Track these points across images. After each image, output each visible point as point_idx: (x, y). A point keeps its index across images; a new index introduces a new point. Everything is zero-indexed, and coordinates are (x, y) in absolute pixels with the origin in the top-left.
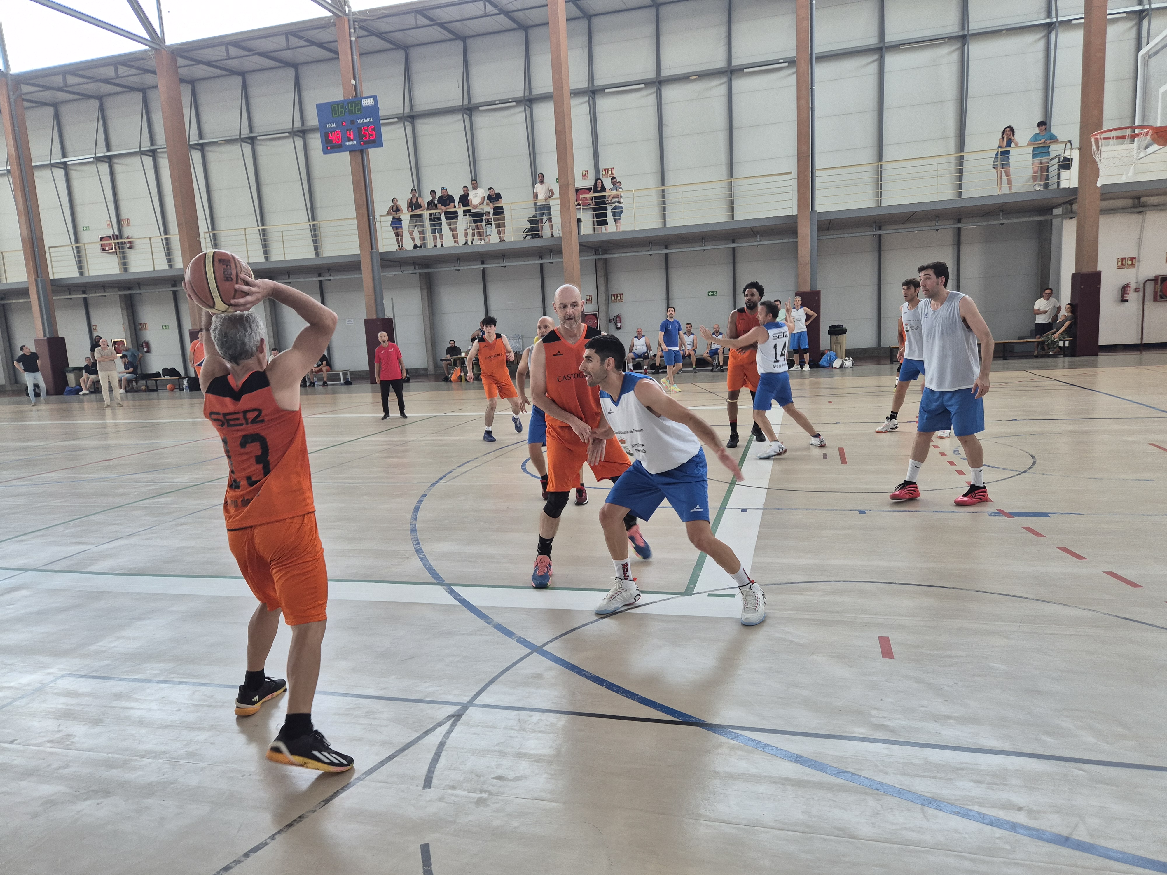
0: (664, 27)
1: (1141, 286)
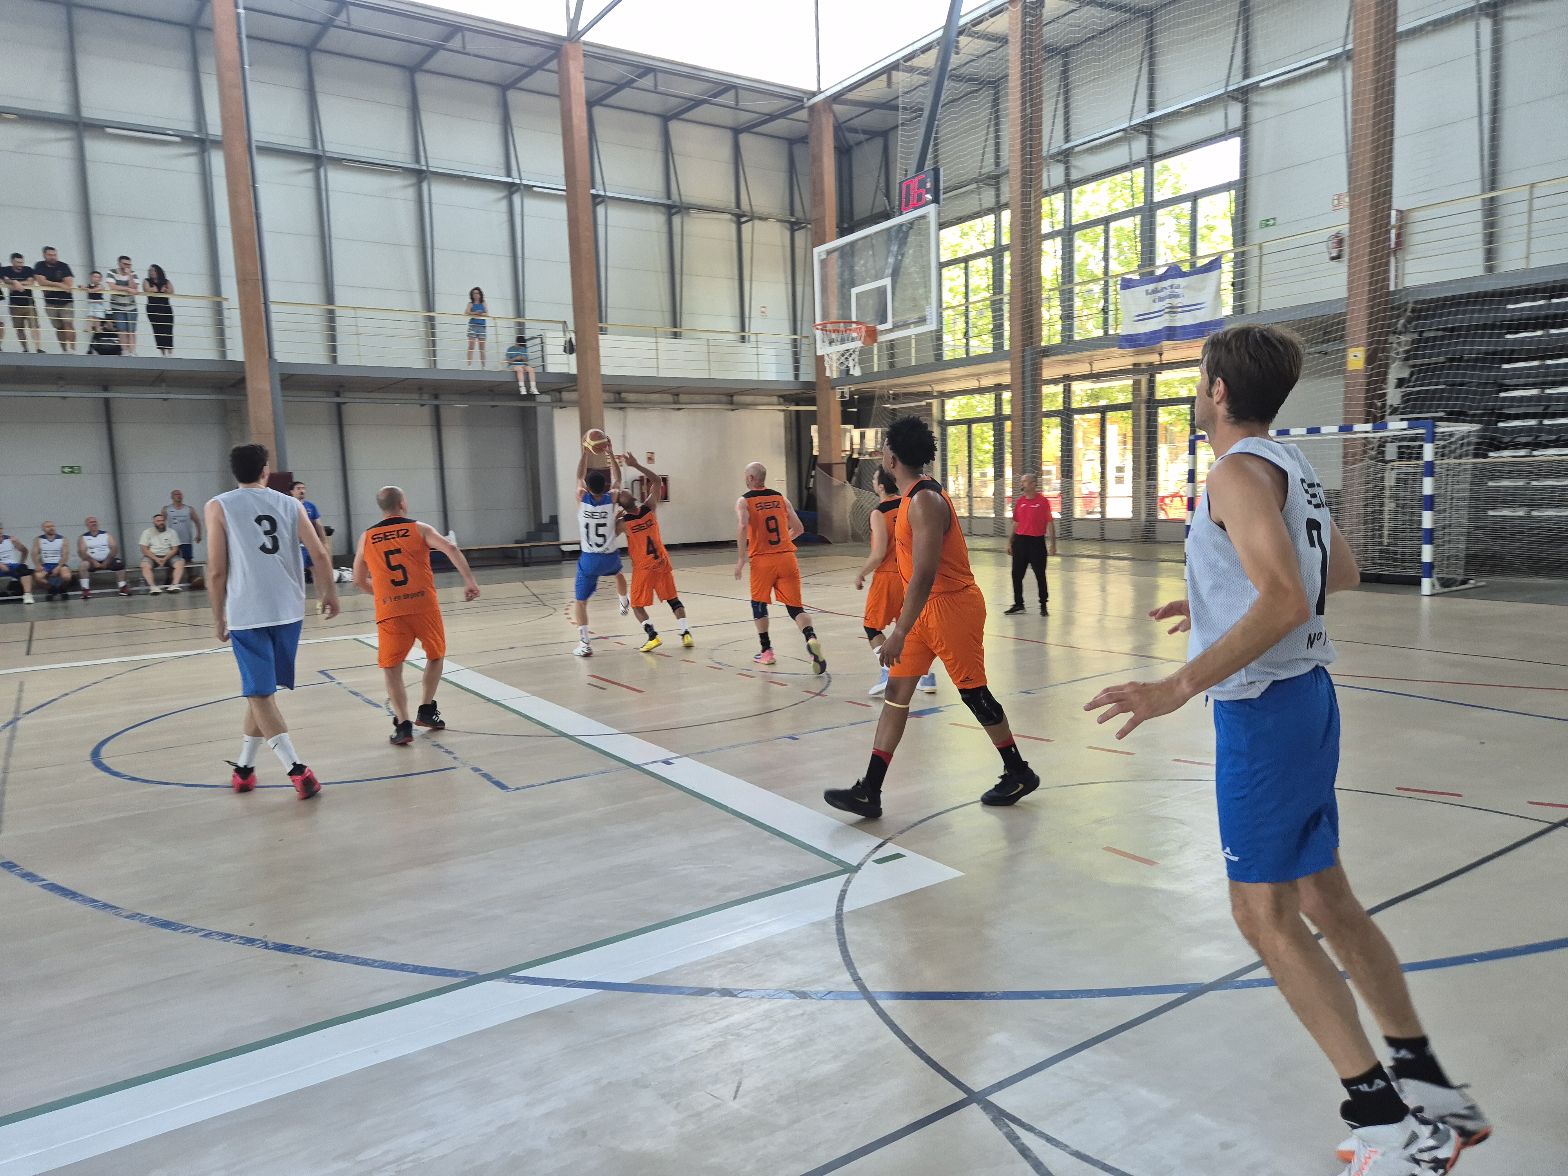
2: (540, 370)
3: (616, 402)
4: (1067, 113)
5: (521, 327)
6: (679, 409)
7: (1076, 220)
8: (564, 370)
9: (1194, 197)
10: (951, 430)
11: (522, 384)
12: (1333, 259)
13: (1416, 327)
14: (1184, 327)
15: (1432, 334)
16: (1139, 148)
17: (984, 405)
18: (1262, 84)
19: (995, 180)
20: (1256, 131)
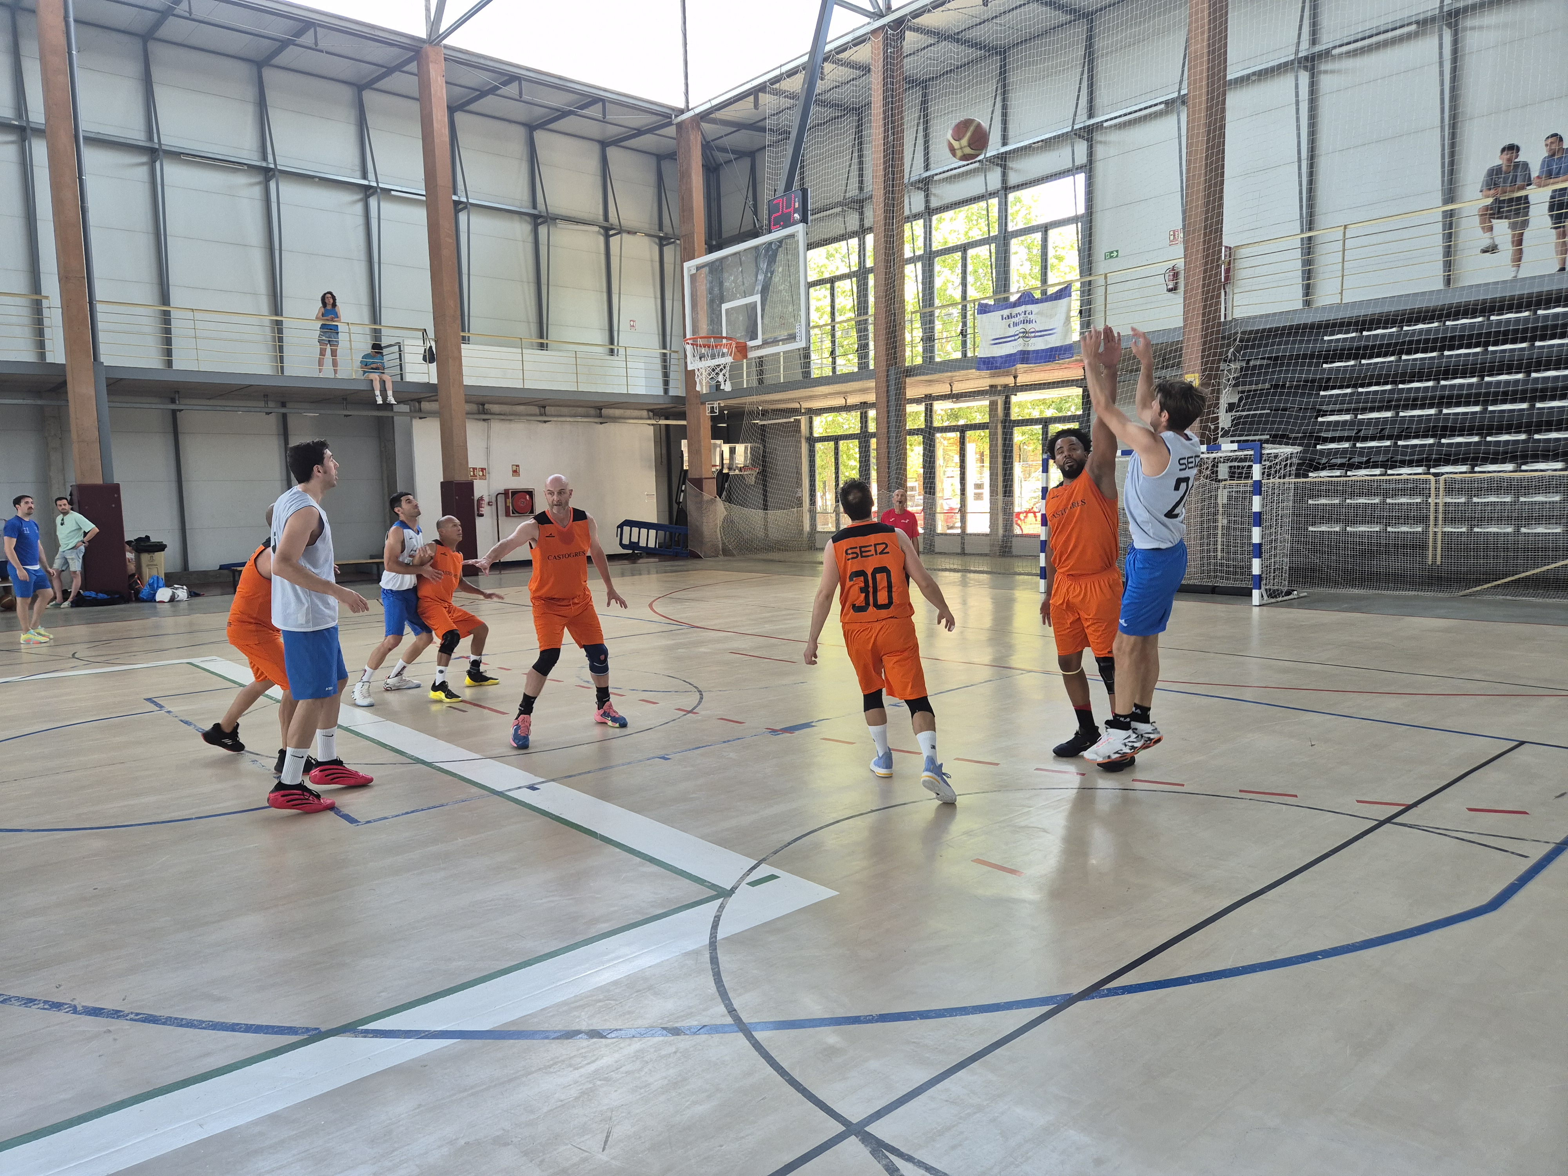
1: (494, 500)
2: (398, 378)
3: (479, 413)
4: (926, 142)
5: (377, 334)
6: (545, 422)
7: (936, 247)
8: (424, 379)
9: (1045, 229)
10: (819, 446)
11: (378, 393)
12: (1170, 290)
13: (1244, 355)
14: (1037, 352)
15: (1258, 363)
16: (994, 179)
17: (850, 423)
18: (1105, 124)
19: (859, 204)
20: (1100, 167)
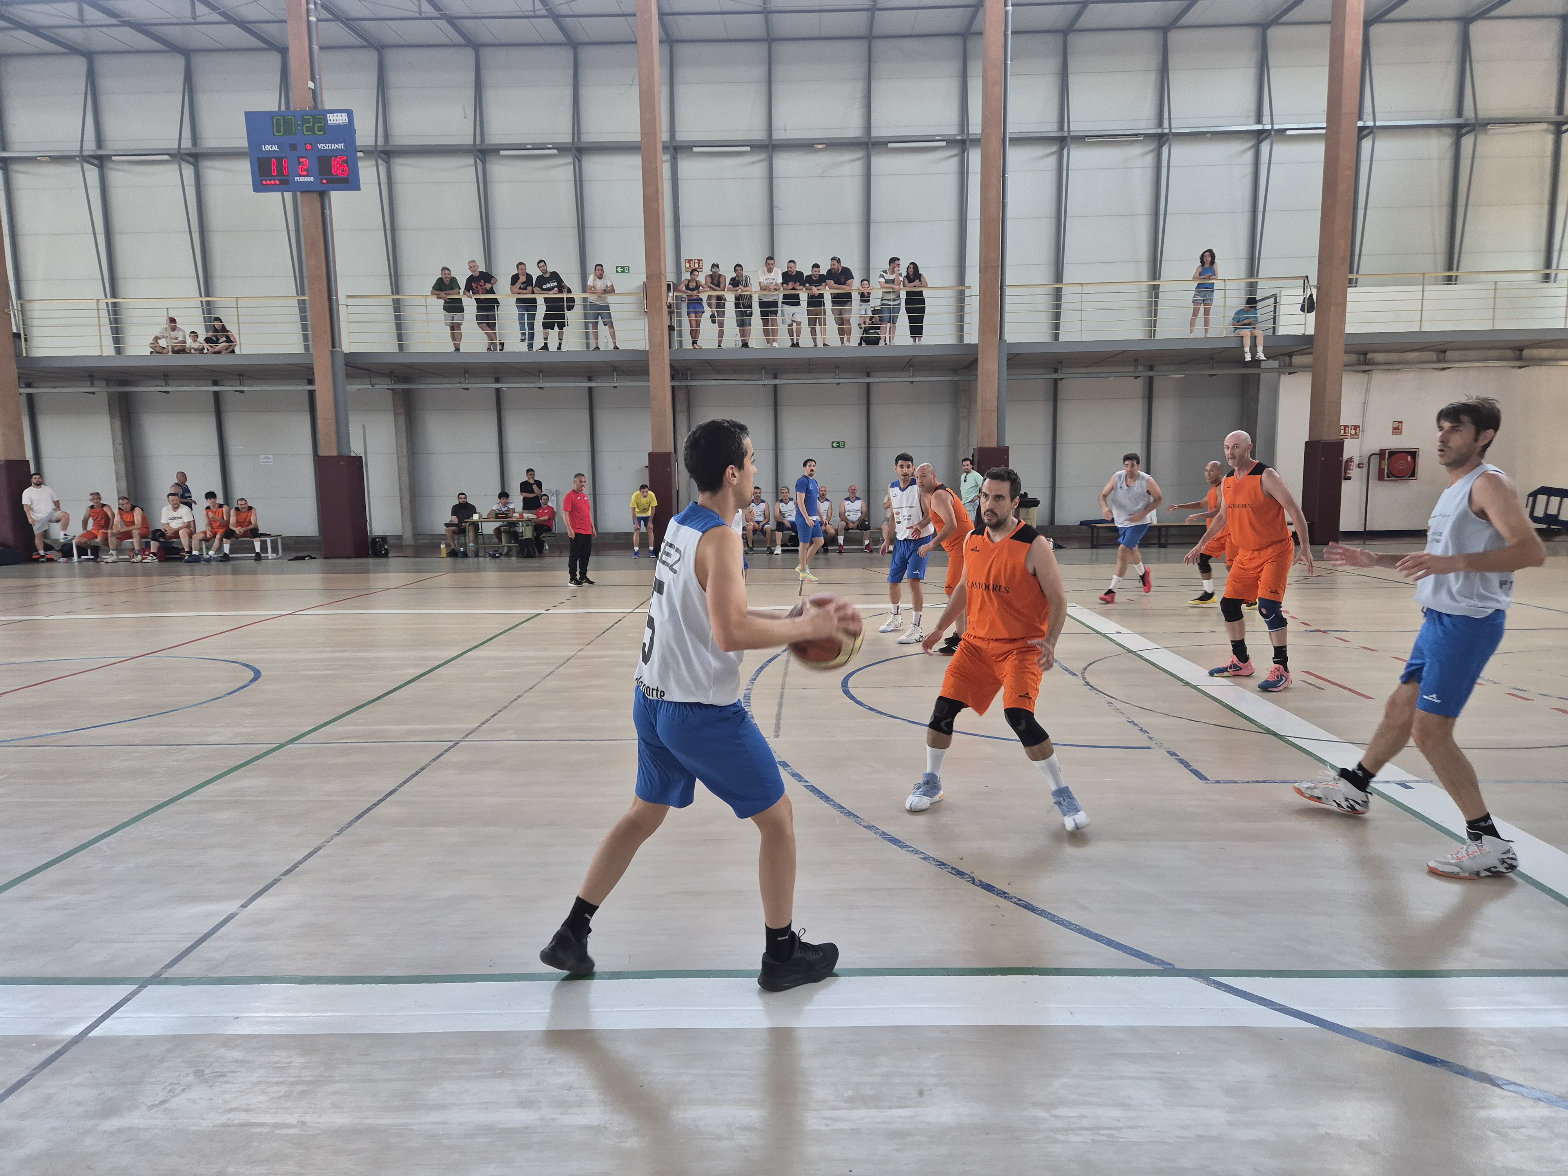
0: (779, 72)
1: (1365, 461)
3: (1359, 364)
5: (1252, 287)
6: (1443, 369)
8: (1299, 331)
11: (1247, 349)
